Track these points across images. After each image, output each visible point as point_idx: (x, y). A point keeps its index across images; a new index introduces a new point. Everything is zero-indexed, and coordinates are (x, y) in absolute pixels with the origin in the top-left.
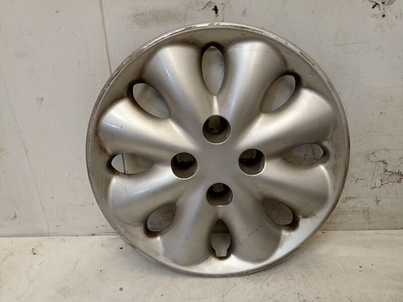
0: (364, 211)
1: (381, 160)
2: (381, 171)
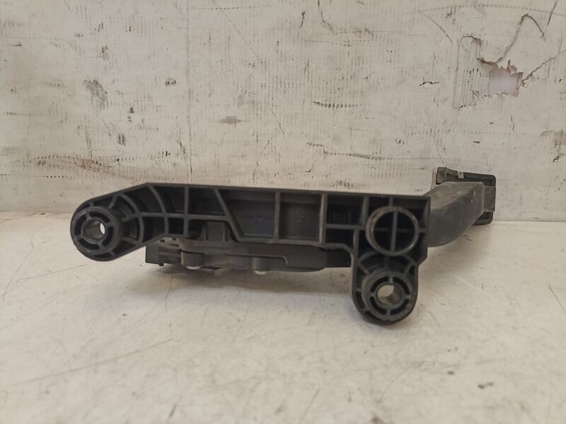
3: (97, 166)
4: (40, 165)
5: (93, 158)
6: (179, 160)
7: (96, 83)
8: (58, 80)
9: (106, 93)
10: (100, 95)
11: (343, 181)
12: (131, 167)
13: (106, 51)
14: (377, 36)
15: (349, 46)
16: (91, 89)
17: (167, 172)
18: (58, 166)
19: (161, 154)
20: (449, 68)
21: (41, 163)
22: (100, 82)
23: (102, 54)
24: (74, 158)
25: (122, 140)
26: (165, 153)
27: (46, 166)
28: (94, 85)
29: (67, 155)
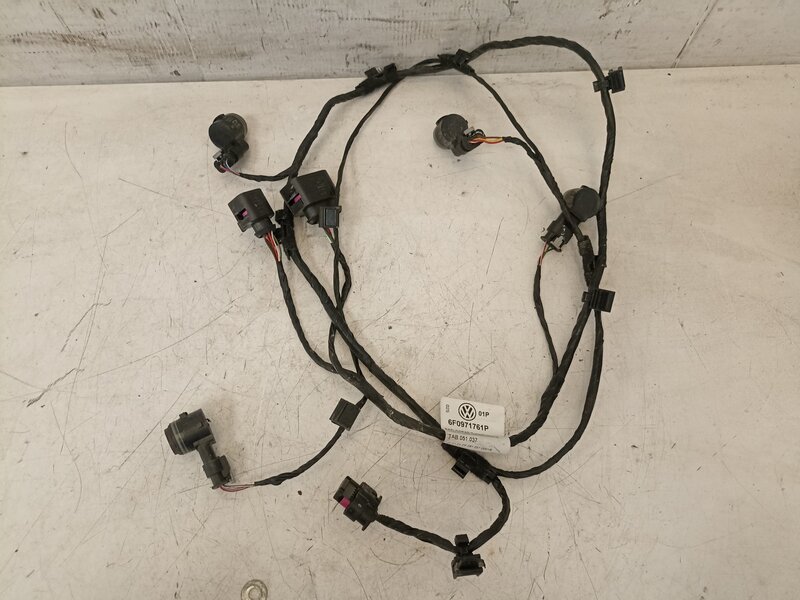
6: (171, 30)
11: (364, 43)
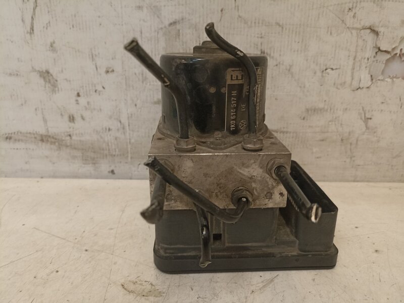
0: (342, 140)
1: (367, 24)
2: (369, 53)
3: (53, 140)
4: (8, 140)
5: (50, 134)
7: (48, 72)
8: (16, 71)
9: (56, 81)
10: (52, 82)
12: (80, 141)
13: (54, 45)
14: (286, 29)
15: (261, 37)
16: (44, 78)
17: (110, 144)
18: (22, 140)
19: (104, 129)
20: (349, 56)
21: (8, 138)
22: (51, 71)
23: (51, 48)
24: (34, 134)
25: (72, 119)
26: (108, 129)
27: (12, 140)
28: (46, 75)
29: (29, 132)
